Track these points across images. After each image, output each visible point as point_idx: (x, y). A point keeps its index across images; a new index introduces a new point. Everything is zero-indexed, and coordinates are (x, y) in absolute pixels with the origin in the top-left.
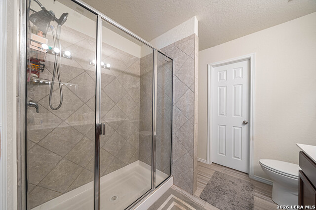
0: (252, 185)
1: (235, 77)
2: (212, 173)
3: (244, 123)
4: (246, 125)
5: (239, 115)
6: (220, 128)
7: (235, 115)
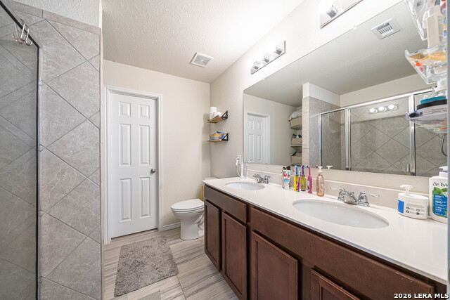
0: (164, 237)
1: (141, 115)
2: (117, 253)
3: (152, 172)
4: (154, 174)
5: (146, 163)
6: (122, 183)
7: (142, 163)
